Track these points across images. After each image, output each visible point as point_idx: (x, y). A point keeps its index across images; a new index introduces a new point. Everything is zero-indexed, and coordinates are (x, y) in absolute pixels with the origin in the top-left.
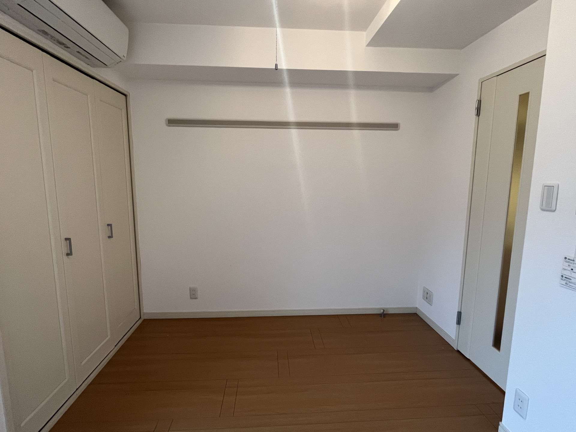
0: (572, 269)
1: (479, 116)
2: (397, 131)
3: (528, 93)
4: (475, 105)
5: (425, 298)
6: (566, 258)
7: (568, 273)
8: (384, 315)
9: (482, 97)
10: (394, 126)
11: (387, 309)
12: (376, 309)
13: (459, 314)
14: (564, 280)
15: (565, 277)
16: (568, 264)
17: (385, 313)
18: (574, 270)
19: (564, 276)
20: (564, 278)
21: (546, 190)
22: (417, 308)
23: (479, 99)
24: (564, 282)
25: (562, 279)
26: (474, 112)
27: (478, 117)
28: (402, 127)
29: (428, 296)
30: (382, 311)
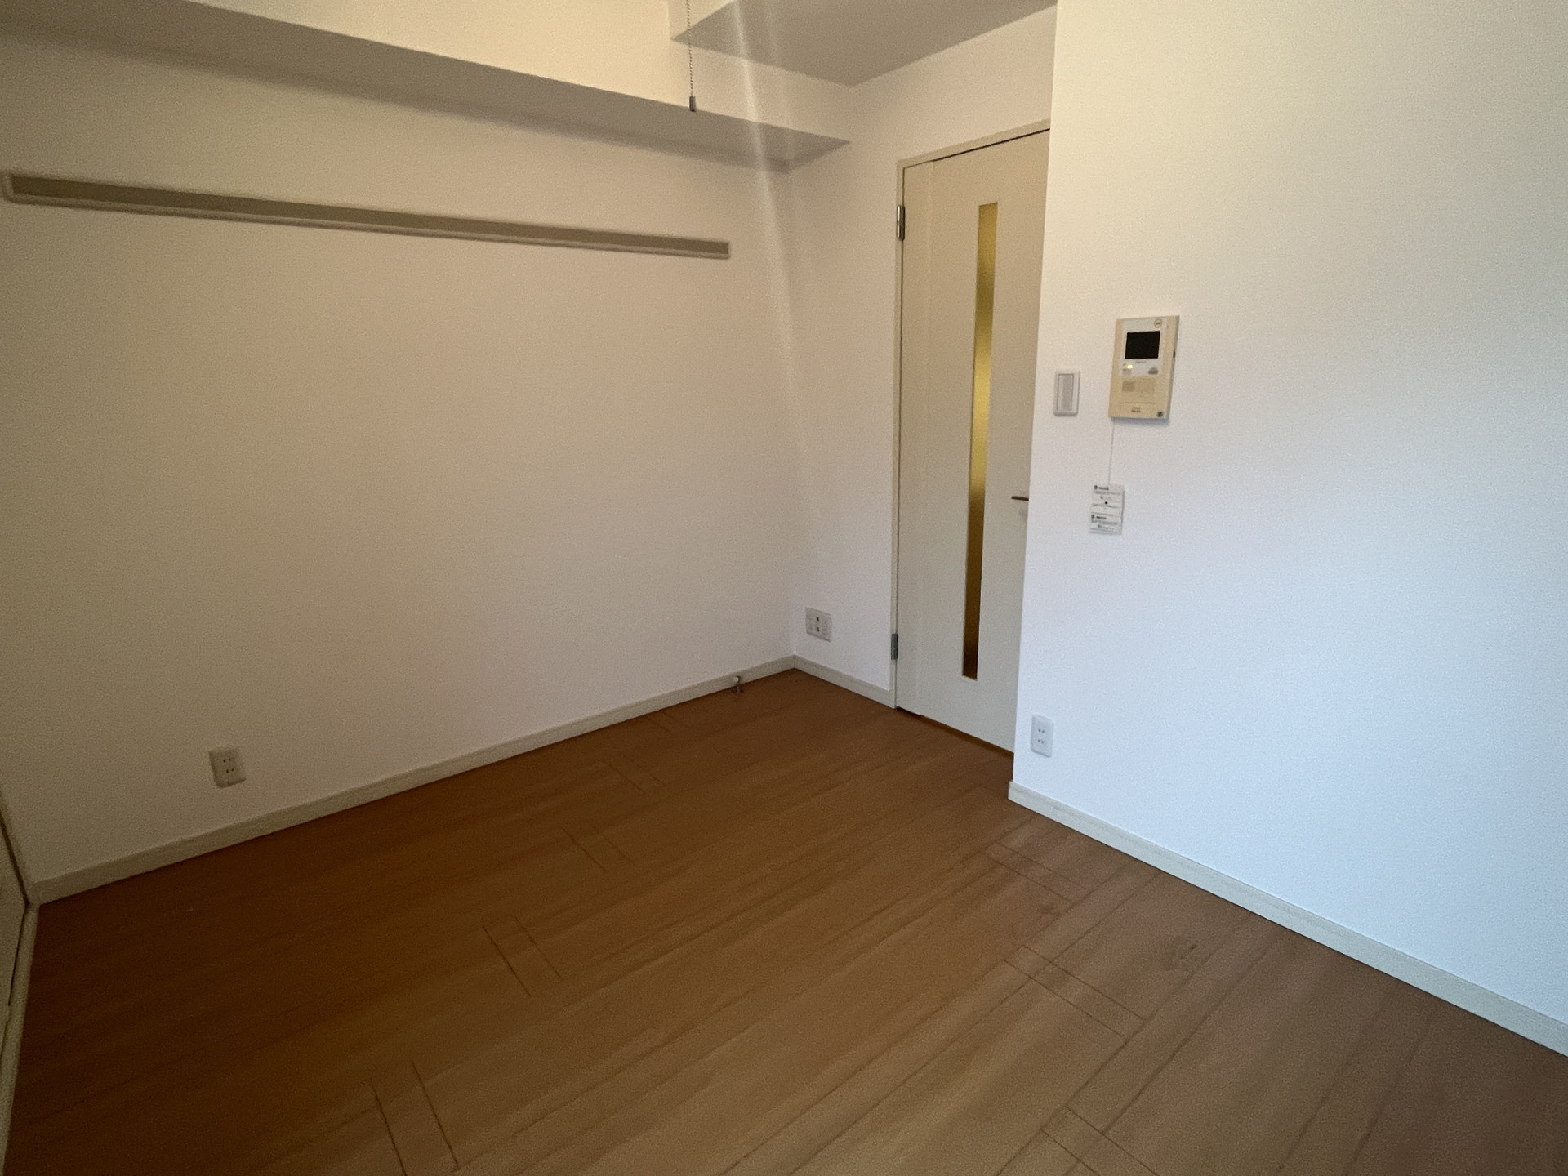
0: (1106, 503)
1: (903, 240)
2: (723, 261)
3: (996, 204)
4: (893, 217)
5: (815, 631)
6: (1096, 487)
7: (1100, 510)
8: (739, 690)
9: (905, 201)
10: (718, 249)
11: (744, 672)
12: (721, 679)
13: (895, 638)
14: (1096, 521)
15: (1098, 517)
16: (1099, 496)
17: (742, 682)
18: (1109, 504)
19: (1096, 516)
20: (1095, 519)
21: (1062, 381)
22: (795, 657)
23: (901, 204)
24: (1095, 525)
25: (1093, 521)
26: (893, 230)
27: (900, 242)
28: (734, 250)
29: (818, 626)
30: (737, 680)
